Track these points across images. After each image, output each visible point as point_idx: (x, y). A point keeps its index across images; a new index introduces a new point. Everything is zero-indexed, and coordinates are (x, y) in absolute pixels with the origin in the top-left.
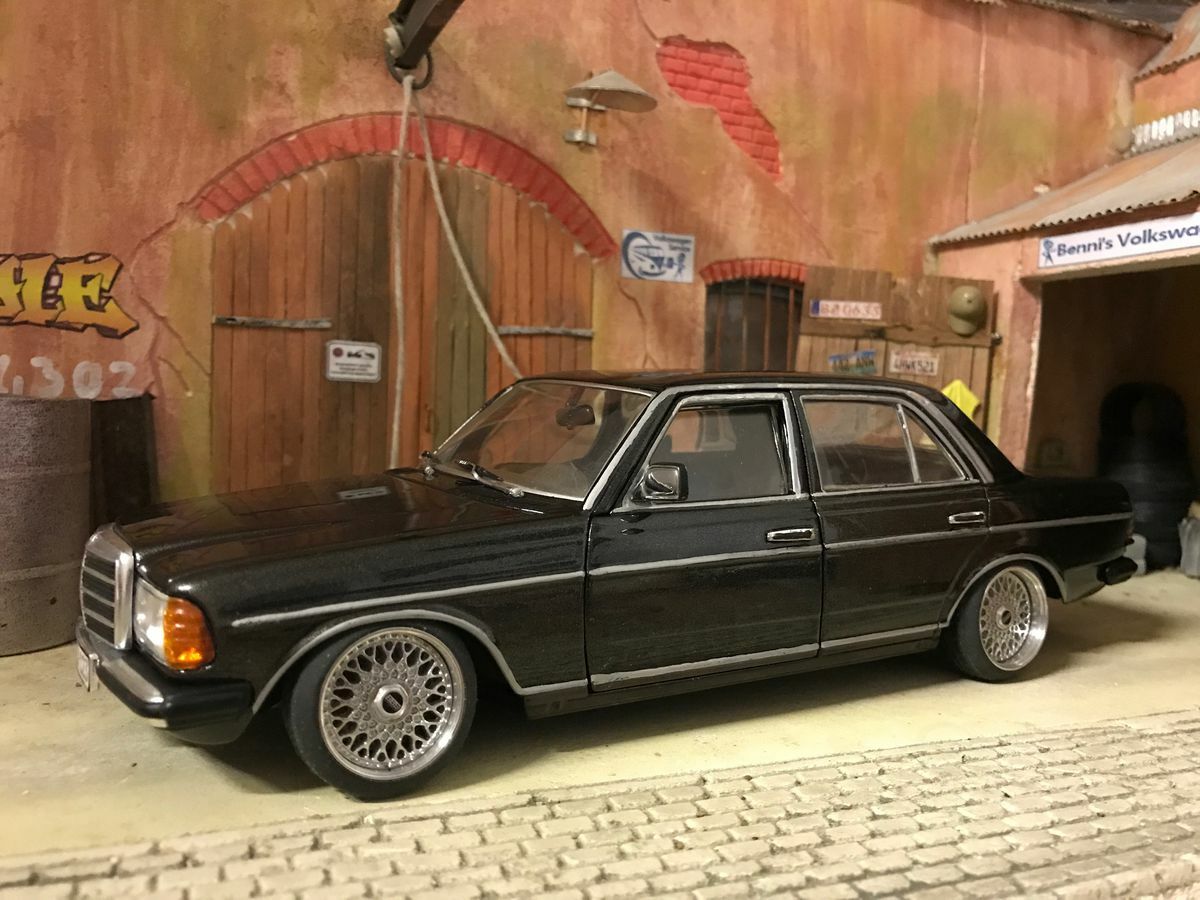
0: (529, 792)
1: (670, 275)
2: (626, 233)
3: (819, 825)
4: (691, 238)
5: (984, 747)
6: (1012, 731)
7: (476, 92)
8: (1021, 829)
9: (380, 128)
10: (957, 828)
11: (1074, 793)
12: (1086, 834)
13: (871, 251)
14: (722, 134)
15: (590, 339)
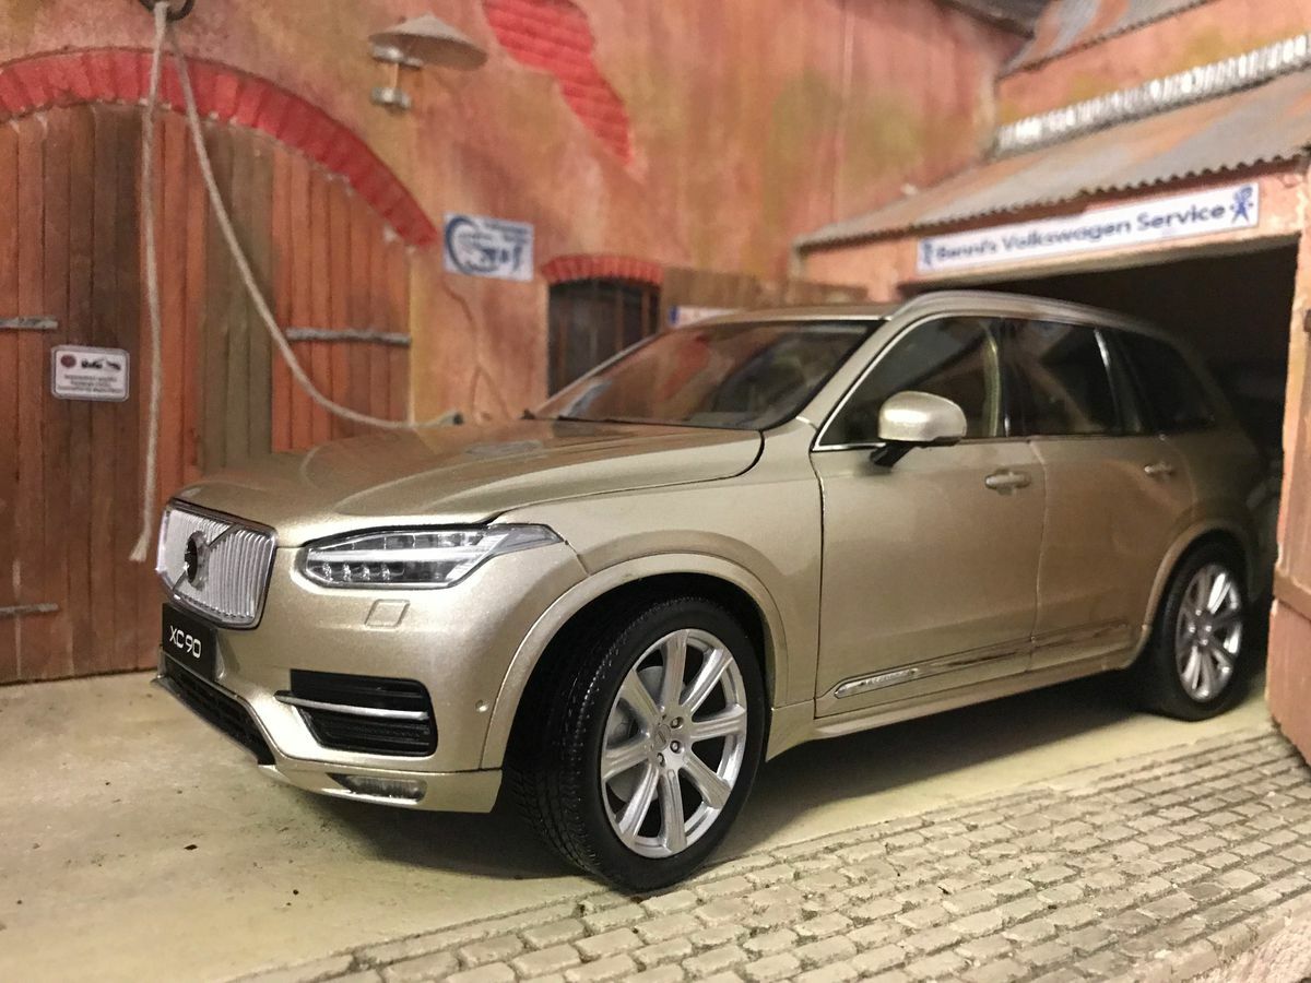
0: (347, 953)
1: (504, 271)
2: (449, 217)
3: (736, 960)
4: (529, 228)
5: (907, 830)
6: (934, 807)
7: (252, 31)
8: (972, 936)
9: (124, 69)
10: (900, 944)
11: (1018, 881)
12: (1044, 935)
13: (733, 252)
14: (561, 104)
15: (405, 346)
